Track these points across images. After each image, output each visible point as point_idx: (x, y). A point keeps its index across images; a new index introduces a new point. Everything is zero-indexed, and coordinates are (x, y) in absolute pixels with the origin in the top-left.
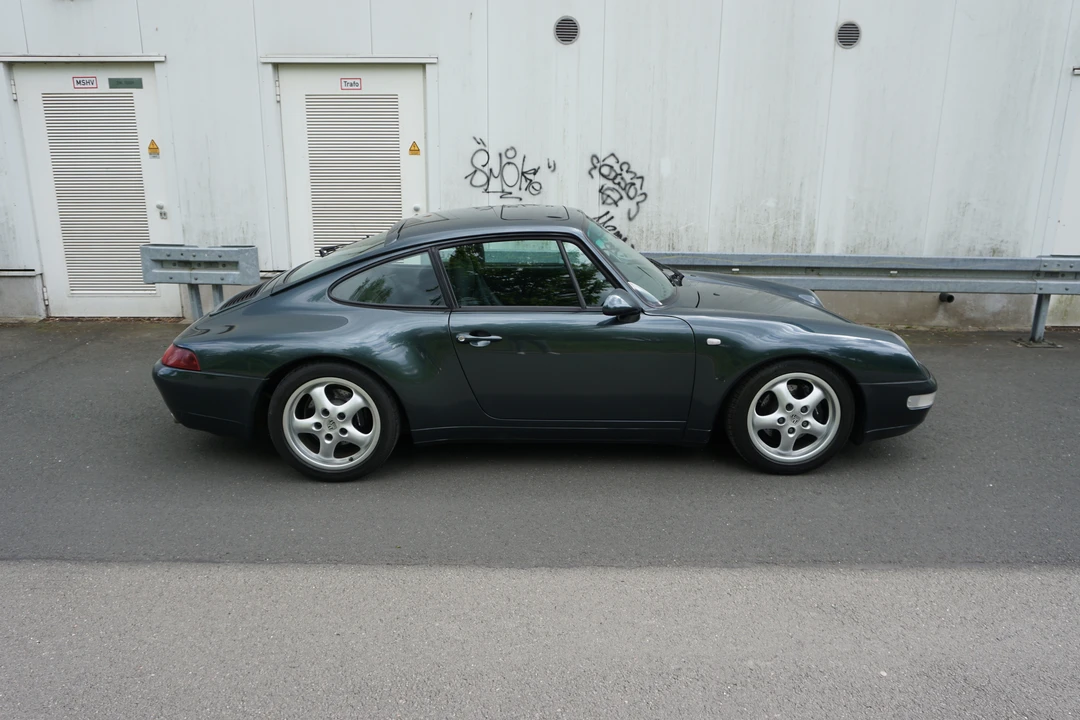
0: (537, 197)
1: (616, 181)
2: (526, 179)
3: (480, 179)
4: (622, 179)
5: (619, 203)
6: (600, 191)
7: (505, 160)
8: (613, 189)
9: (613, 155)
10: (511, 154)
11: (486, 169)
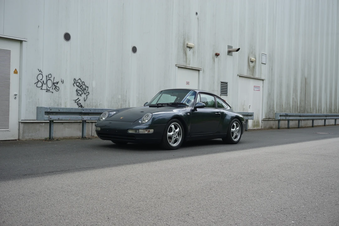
0: (58, 92)
1: (81, 88)
2: (55, 85)
3: (40, 84)
4: (82, 87)
5: (82, 95)
6: (76, 91)
7: (48, 78)
8: (80, 91)
9: (80, 79)
10: (50, 76)
11: (42, 81)
